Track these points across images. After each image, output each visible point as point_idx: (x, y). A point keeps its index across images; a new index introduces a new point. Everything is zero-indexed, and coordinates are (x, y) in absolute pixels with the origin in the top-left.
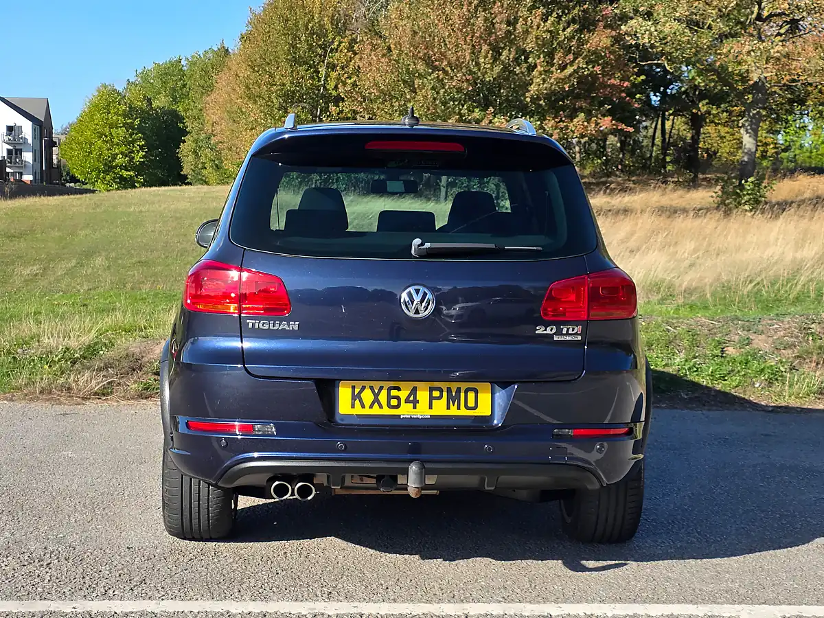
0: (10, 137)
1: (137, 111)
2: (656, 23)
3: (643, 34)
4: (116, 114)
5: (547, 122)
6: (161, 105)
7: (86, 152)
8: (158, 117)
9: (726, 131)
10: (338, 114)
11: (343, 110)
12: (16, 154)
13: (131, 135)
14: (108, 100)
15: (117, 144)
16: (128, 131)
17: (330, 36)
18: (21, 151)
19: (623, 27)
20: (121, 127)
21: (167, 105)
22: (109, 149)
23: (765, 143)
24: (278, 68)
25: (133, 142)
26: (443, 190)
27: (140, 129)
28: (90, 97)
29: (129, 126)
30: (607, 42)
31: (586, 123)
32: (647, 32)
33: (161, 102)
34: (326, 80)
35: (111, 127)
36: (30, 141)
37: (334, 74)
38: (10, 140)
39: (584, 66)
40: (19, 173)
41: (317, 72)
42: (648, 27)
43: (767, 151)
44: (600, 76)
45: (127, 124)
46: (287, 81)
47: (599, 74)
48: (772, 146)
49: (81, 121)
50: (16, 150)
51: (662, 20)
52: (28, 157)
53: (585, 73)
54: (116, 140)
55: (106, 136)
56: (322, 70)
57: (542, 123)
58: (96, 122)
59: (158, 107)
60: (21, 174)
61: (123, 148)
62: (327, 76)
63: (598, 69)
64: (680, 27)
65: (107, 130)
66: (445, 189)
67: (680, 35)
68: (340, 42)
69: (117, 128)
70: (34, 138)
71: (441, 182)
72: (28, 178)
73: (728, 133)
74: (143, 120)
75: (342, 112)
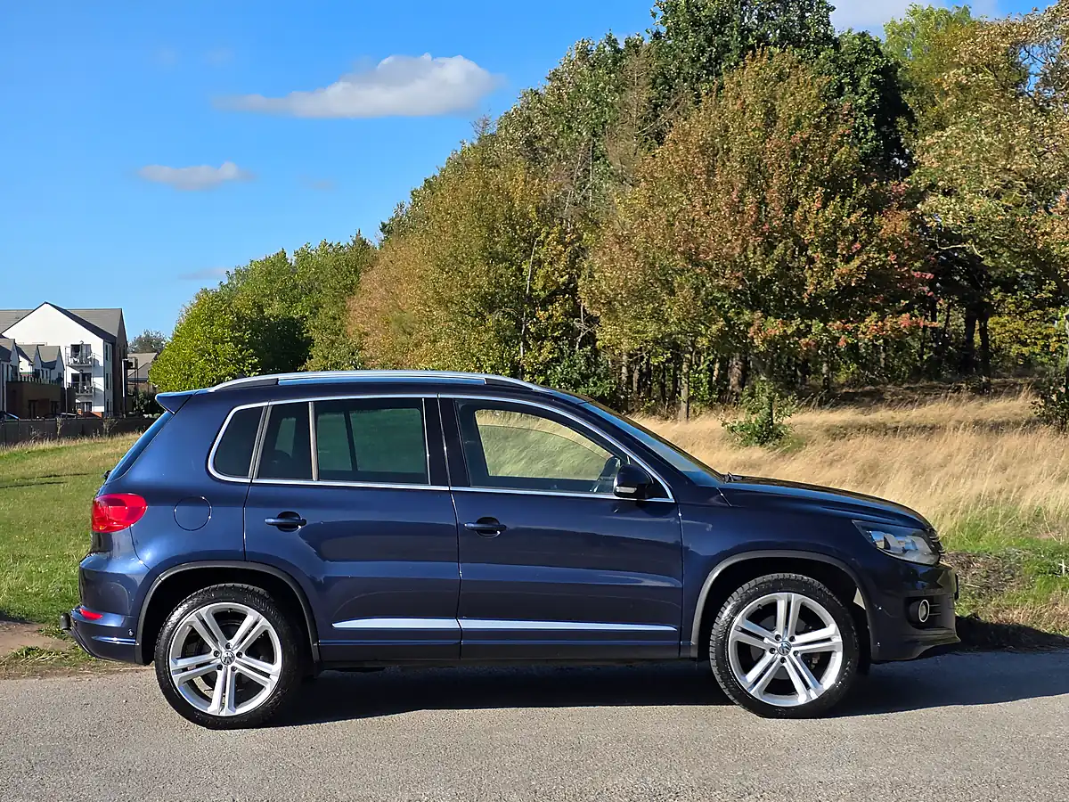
0: (76, 360)
1: (247, 321)
2: (961, 199)
3: (946, 214)
4: (222, 326)
5: (830, 324)
6: (276, 313)
7: (184, 374)
8: (272, 327)
9: (995, 321)
10: (547, 319)
11: (553, 315)
12: (84, 380)
13: (241, 351)
14: (210, 309)
15: (224, 364)
16: (236, 346)
17: (536, 226)
18: (89, 376)
19: (919, 206)
20: (227, 342)
21: (282, 311)
22: (212, 371)
23: (1046, 335)
24: (472, 267)
25: (244, 359)
26: (684, 405)
27: (251, 344)
28: (188, 305)
29: (237, 341)
30: (904, 226)
31: (880, 323)
32: (951, 212)
33: (275, 309)
34: (532, 279)
35: (216, 342)
36: (101, 363)
37: (541, 272)
38: (75, 362)
39: (876, 256)
40: (87, 403)
41: (520, 270)
42: (952, 206)
43: (1050, 345)
44: (896, 266)
45: (235, 337)
46: (484, 281)
47: (895, 264)
48: (1054, 339)
49: (177, 336)
50: (84, 375)
51: (968, 197)
52: (99, 383)
53: (877, 264)
54: (221, 359)
55: (210, 355)
56: (527, 267)
57: (825, 325)
58: (196, 336)
59: (271, 315)
60: (90, 405)
61: (231, 368)
62: (534, 273)
63: (892, 258)
64: (991, 204)
65: (210, 346)
66: (686, 405)
67: (992, 213)
68: (548, 233)
69: (223, 343)
70: (106, 358)
71: (680, 396)
72: (98, 409)
73: (998, 323)
74: (255, 332)
75: (551, 316)
